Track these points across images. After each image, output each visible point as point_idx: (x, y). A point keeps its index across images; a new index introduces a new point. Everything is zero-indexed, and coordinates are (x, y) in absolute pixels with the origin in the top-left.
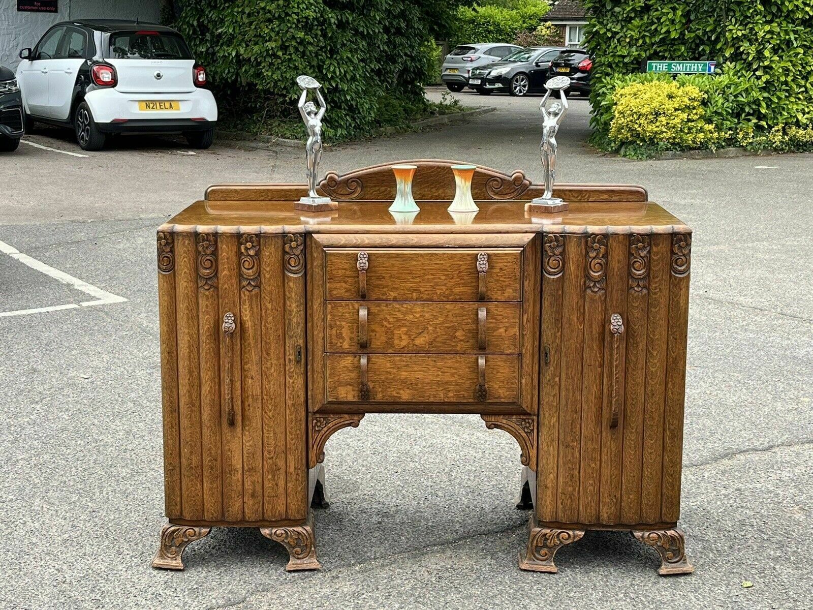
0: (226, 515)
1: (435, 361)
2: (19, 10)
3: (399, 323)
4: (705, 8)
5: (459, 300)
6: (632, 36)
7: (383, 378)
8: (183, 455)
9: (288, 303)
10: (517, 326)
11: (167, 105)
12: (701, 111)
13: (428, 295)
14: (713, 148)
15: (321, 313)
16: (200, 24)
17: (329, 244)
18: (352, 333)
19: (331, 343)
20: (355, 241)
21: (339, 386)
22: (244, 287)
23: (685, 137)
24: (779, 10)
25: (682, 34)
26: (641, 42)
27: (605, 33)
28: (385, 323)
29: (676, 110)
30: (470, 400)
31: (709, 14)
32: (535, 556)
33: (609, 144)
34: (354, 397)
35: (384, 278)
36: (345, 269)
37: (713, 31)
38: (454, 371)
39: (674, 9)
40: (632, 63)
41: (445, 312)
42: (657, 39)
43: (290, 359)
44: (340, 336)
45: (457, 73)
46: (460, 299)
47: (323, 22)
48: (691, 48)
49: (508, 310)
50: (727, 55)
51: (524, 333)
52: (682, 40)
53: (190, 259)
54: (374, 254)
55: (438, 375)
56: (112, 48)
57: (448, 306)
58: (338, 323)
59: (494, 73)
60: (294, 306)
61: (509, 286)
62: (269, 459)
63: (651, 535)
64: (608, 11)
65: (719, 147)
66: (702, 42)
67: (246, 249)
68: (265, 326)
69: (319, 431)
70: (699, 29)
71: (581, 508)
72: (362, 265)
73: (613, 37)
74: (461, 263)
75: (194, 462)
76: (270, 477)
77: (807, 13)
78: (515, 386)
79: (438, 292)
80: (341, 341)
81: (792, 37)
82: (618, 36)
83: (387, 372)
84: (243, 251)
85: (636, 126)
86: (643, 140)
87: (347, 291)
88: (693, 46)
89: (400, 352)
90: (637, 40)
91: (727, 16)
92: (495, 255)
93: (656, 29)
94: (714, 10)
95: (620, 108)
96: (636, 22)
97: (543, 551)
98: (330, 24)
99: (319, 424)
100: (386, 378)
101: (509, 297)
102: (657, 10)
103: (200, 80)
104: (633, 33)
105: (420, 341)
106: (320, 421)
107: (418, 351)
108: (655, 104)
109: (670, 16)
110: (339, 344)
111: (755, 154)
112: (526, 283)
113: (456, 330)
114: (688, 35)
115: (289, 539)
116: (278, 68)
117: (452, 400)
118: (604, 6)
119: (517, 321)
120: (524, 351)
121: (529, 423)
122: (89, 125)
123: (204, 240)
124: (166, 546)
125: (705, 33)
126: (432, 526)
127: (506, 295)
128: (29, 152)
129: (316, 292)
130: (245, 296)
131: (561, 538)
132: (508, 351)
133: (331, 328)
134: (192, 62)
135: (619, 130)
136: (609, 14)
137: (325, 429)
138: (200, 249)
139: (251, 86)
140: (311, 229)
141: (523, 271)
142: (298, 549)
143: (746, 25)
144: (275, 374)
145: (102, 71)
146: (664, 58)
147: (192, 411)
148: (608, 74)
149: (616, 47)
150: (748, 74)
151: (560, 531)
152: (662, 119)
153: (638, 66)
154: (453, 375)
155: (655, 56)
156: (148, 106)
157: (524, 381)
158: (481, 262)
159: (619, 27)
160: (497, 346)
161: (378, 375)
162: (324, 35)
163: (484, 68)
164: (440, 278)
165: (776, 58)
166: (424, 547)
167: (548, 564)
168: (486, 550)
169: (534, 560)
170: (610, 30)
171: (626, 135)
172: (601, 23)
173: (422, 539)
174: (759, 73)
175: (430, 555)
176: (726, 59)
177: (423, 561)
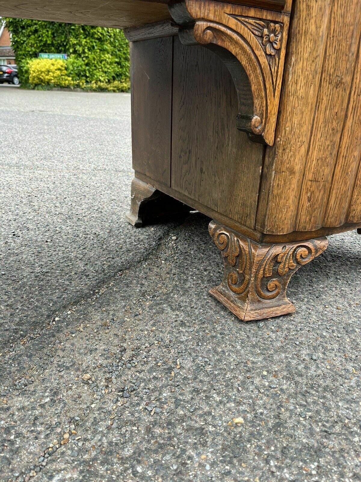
4: (60, 31)
12: (65, 72)
14: (72, 88)
23: (61, 82)
24: (89, 33)
25: (52, 42)
26: (36, 45)
27: (20, 41)
29: (56, 70)
31: (62, 34)
32: (261, 295)
33: (30, 86)
37: (65, 41)
39: (48, 31)
40: (33, 54)
42: (42, 44)
50: (71, 51)
52: (52, 44)
64: (20, 32)
65: (74, 88)
66: (61, 46)
70: (59, 40)
73: (23, 43)
77: (99, 35)
81: (94, 44)
82: (26, 43)
85: (41, 77)
86: (44, 83)
88: (57, 47)
90: (34, 44)
91: (69, 35)
93: (41, 39)
94: (64, 32)
95: (33, 69)
96: (33, 37)
97: (271, 284)
102: (41, 31)
104: (31, 41)
108: (47, 67)
109: (46, 34)
111: (87, 91)
114: (54, 42)
118: (18, 30)
121: (274, 31)
125: (61, 41)
126: (44, 274)
131: (297, 256)
135: (33, 79)
136: (21, 33)
143: (77, 38)
146: (46, 52)
148: (23, 59)
149: (25, 47)
150: (80, 59)
151: (295, 246)
152: (51, 73)
153: (36, 55)
155: (42, 51)
159: (26, 39)
165: (90, 53)
166: (49, 316)
167: (281, 302)
168: (149, 295)
169: (259, 301)
170: (22, 40)
171: (36, 81)
172: (18, 37)
173: (38, 301)
174: (84, 59)
175: (65, 331)
176: (71, 53)
177: (61, 353)
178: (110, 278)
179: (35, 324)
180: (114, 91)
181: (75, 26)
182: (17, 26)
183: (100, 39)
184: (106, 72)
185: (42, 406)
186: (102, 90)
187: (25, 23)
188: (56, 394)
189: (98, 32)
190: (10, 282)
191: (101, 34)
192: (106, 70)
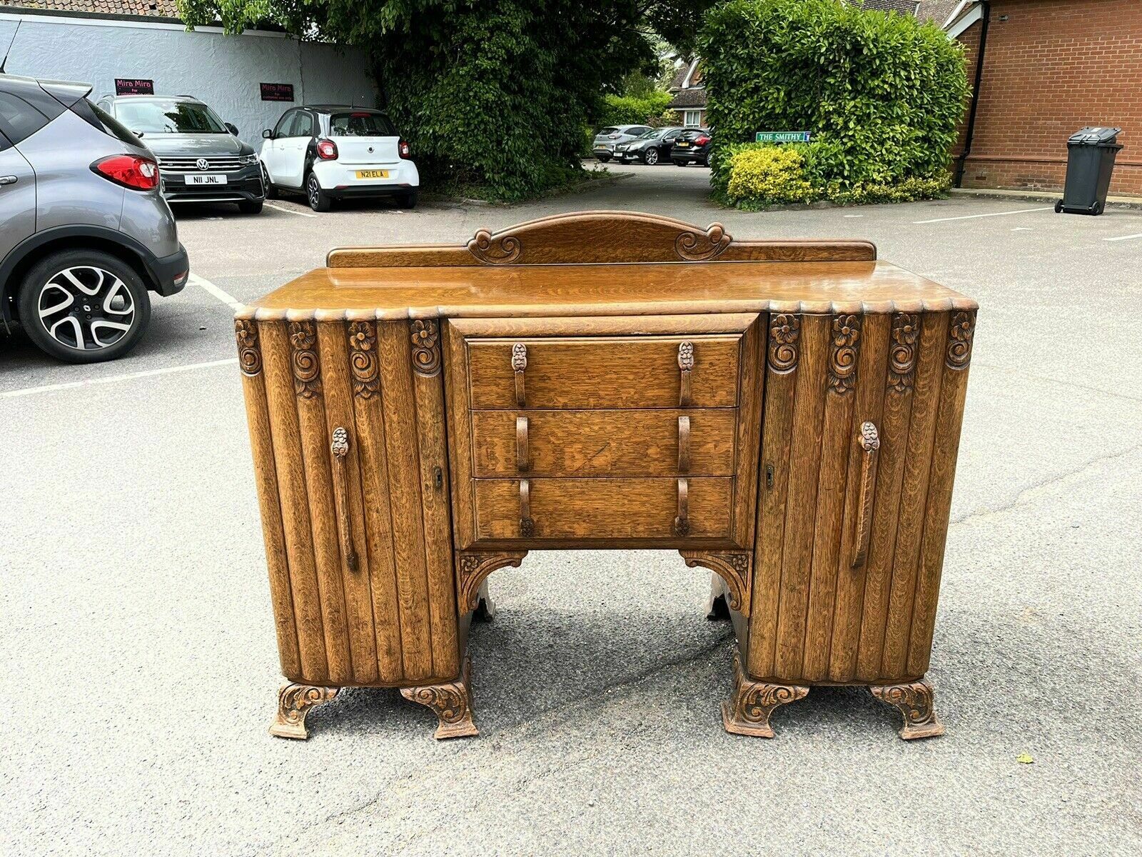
0: (357, 675)
1: (619, 486)
2: (263, 99)
3: (571, 439)
4: (804, 88)
5: (654, 407)
6: (744, 112)
7: (551, 509)
8: (296, 605)
9: (420, 412)
10: (731, 439)
11: (379, 174)
12: (800, 172)
13: (610, 400)
14: (808, 202)
15: (466, 426)
16: (405, 109)
17: (472, 332)
18: (508, 452)
19: (481, 465)
20: (508, 329)
21: (492, 520)
22: (358, 393)
23: (787, 193)
24: (864, 87)
25: (785, 110)
26: (751, 117)
27: (723, 110)
28: (552, 439)
29: (781, 170)
30: (666, 536)
31: (807, 92)
32: (745, 716)
33: (727, 199)
34: (513, 533)
35: (549, 378)
36: (496, 368)
37: (809, 107)
38: (645, 499)
39: (779, 90)
40: (744, 134)
41: (633, 424)
42: (764, 113)
43: (426, 485)
44: (491, 456)
45: (604, 148)
46: (655, 405)
47: (500, 104)
48: (791, 121)
49: (719, 420)
50: (820, 126)
51: (740, 448)
52: (784, 114)
53: (280, 357)
54: (535, 347)
55: (624, 505)
56: (333, 128)
57: (637, 415)
58: (488, 439)
59: (633, 148)
60: (427, 416)
61: (722, 386)
62: (407, 609)
63: (893, 691)
64: (726, 92)
65: (813, 200)
66: (800, 116)
67: (358, 341)
68: (391, 444)
69: (470, 572)
70: (798, 106)
71: (806, 662)
72: (518, 362)
73: (729, 113)
74: (656, 356)
75: (310, 613)
76: (409, 630)
77: (885, 90)
78: (727, 517)
79: (624, 396)
80: (494, 462)
81: (872, 110)
82: (733, 113)
83: (556, 502)
84: (353, 344)
85: (749, 185)
86: (754, 195)
87: (500, 396)
88: (793, 119)
89: (573, 476)
90: (748, 115)
91: (822, 93)
92: (704, 345)
93: (764, 105)
94: (811, 89)
95: (737, 170)
96: (748, 101)
97: (755, 711)
98: (506, 106)
99: (469, 564)
100: (556, 509)
101: (721, 401)
102: (765, 90)
103: (404, 152)
104: (745, 110)
105: (599, 461)
106: (470, 561)
107: (596, 475)
108: (764, 166)
109: (775, 96)
110: (491, 467)
111: (841, 206)
112: (745, 382)
113: (648, 447)
114: (789, 110)
115: (437, 701)
116: (466, 142)
117: (642, 535)
118: (722, 88)
119: (731, 433)
120: (739, 471)
121: (741, 559)
122: (317, 191)
123: (297, 331)
124: (285, 709)
125: (803, 108)
127: (718, 399)
128: (271, 214)
129: (457, 398)
130: (361, 404)
131: (778, 696)
132: (718, 473)
133: (480, 445)
134: (398, 138)
135: (736, 188)
136: (726, 95)
137: (478, 570)
138: (294, 342)
139: (446, 156)
140: (446, 312)
141: (740, 365)
142: (449, 712)
143: (837, 100)
144: (407, 505)
145: (326, 147)
146: (769, 130)
147: (302, 552)
148: (726, 144)
149: (731, 121)
150: (837, 141)
151: (777, 687)
152: (770, 178)
153: (749, 137)
154: (643, 504)
155: (762, 128)
156: (363, 175)
157: (737, 510)
158: (685, 356)
159: (734, 105)
160: (702, 466)
161: (544, 505)
162: (502, 115)
163: (625, 143)
164: (626, 378)
165: (859, 128)
166: (605, 688)
167: (762, 726)
168: (679, 692)
169: (744, 721)
170: (727, 108)
171: (741, 192)
172: (720, 102)
173: (602, 674)
174: (845, 140)
175: (612, 701)
176: (819, 130)
177: (604, 714)
178: (657, 669)
179: (595, 691)
180: (904, 200)
181: (835, 78)
182: (723, 81)
183: (886, 98)
184: (889, 163)
185: (586, 739)
186: (874, 200)
187: (738, 76)
188: (594, 735)
189: (884, 82)
190: (588, 652)
191: (891, 85)
192: (891, 157)
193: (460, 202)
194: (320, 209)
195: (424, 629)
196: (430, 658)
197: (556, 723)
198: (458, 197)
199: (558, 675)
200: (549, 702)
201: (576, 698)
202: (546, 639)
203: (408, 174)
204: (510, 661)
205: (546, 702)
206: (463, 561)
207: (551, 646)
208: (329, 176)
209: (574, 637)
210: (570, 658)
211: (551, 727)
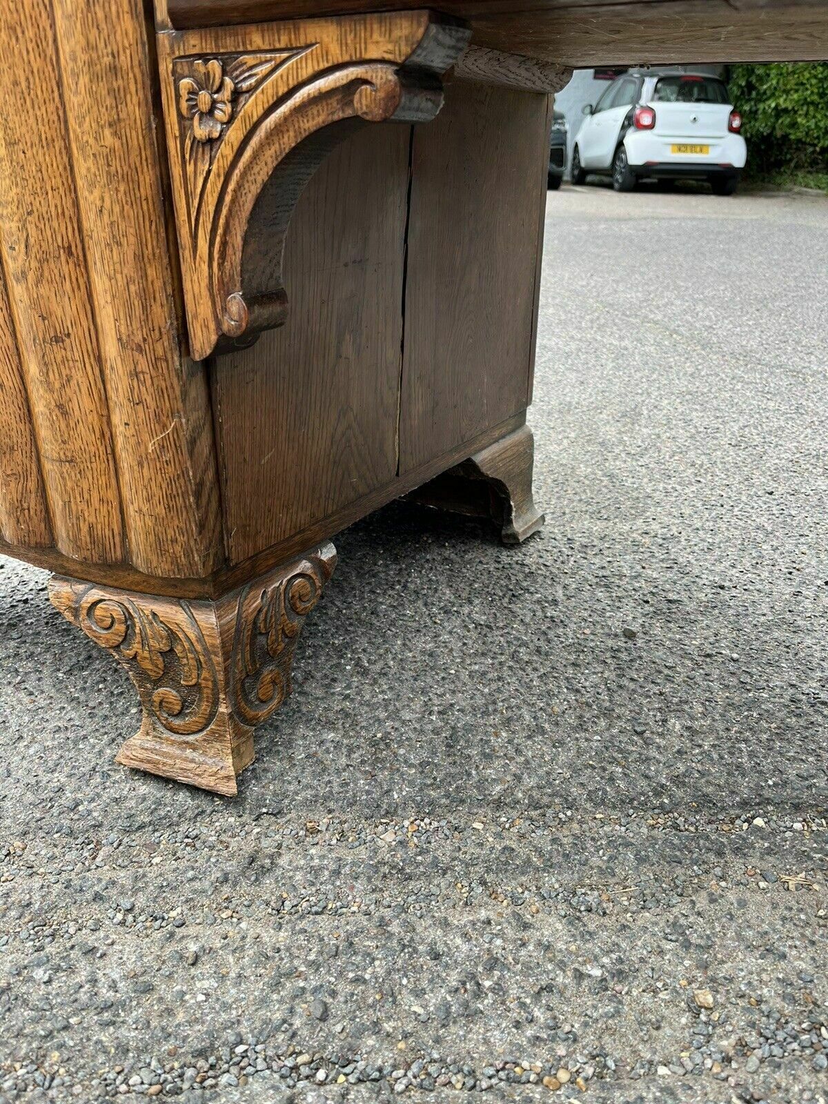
2: (594, 79)
11: (698, 149)
56: (656, 93)
103: (735, 126)
122: (624, 168)
137: (234, 134)
142: (171, 694)
145: (645, 115)
156: (680, 150)
193: (790, 190)
194: (625, 189)
195: (78, 376)
196: (111, 495)
197: (505, 862)
198: (789, 186)
199: (607, 713)
200: (530, 782)
201: (625, 802)
202: (630, 615)
203: (733, 152)
204: (496, 637)
205: (518, 778)
206: (186, 83)
207: (630, 635)
208: (640, 150)
209: (709, 633)
210: (669, 679)
211: (480, 869)
